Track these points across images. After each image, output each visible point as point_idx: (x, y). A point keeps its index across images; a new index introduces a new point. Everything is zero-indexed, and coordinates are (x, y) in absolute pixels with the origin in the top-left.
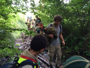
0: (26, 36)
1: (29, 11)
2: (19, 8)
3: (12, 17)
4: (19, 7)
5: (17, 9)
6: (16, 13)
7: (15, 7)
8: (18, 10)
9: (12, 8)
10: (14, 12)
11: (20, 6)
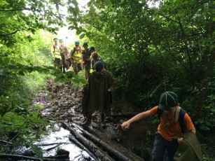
2: (41, 19)
3: (24, 40)
5: (36, 21)
7: (32, 16)
8: (38, 24)
9: (24, 18)
11: (43, 13)
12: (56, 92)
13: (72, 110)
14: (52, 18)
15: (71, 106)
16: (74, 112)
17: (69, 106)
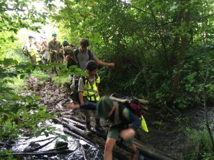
0: (39, 85)
1: (48, 23)
2: (24, 19)
3: (7, 41)
4: (23, 16)
5: (20, 21)
6: (15, 31)
7: (15, 17)
8: (21, 24)
9: (7, 19)
10: (11, 29)
11: (27, 12)
12: (38, 90)
13: (60, 105)
14: (36, 17)
15: (58, 102)
16: (61, 107)
17: (56, 102)
